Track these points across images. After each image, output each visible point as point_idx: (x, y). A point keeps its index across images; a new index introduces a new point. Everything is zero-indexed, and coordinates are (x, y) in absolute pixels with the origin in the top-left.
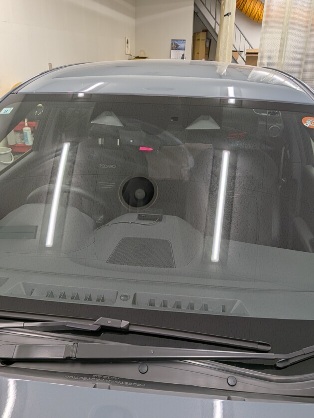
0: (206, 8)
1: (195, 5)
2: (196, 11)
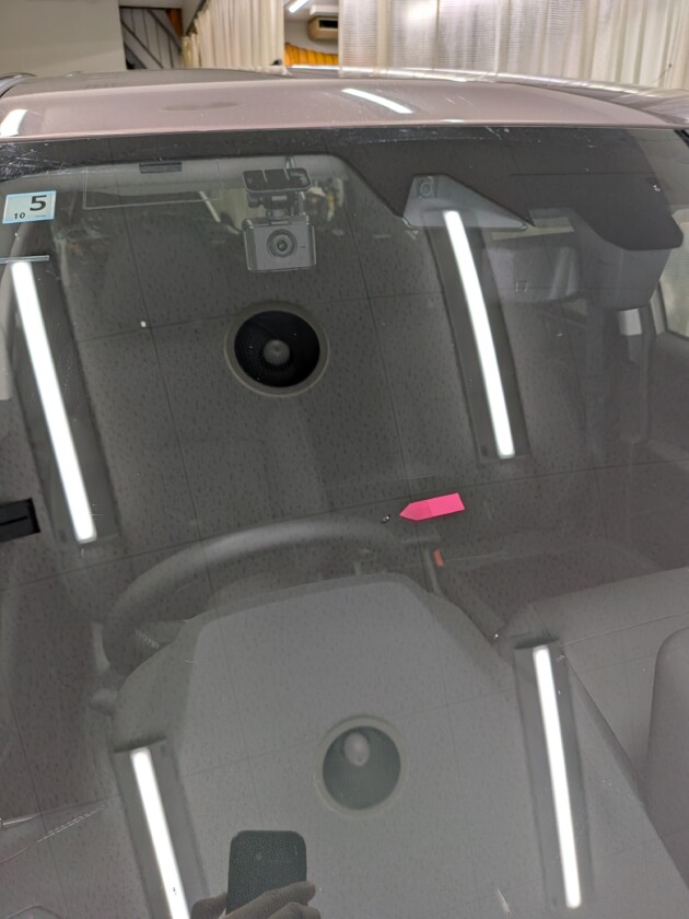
0: (151, 55)
1: (126, 48)
2: (131, 62)
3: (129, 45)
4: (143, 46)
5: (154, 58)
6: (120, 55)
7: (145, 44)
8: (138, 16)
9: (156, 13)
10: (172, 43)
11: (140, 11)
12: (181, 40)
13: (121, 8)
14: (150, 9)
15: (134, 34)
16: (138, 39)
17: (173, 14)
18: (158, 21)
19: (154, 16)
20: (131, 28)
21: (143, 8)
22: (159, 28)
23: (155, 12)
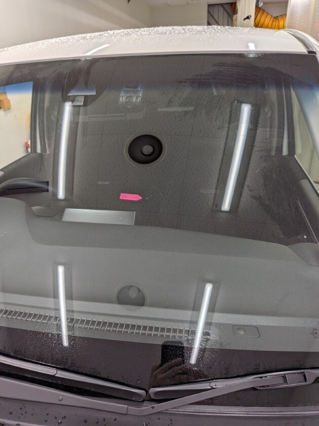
3: (210, 21)
4: (216, 22)
7: (217, 20)
8: (216, 9)
10: (229, 20)
11: (217, 6)
12: (233, 17)
13: (209, 6)
14: (222, 5)
15: (212, 16)
16: (214, 18)
17: (233, 5)
18: (224, 9)
19: (223, 7)
20: (212, 14)
21: (218, 4)
22: (225, 12)
23: (224, 5)
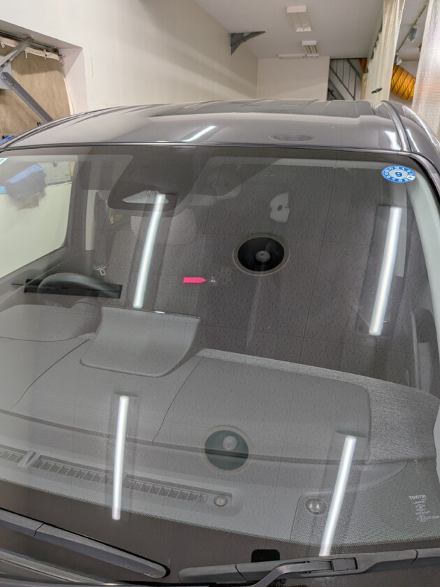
1: (330, 81)
2: (331, 89)
3: (331, 79)
4: (340, 80)
5: (344, 86)
6: (325, 86)
8: (340, 64)
9: (352, 62)
10: (358, 77)
11: (342, 61)
12: (362, 76)
13: (332, 60)
14: (348, 60)
16: (337, 76)
17: (363, 61)
18: (352, 65)
19: (350, 63)
20: (335, 70)
21: (344, 59)
22: (352, 69)
